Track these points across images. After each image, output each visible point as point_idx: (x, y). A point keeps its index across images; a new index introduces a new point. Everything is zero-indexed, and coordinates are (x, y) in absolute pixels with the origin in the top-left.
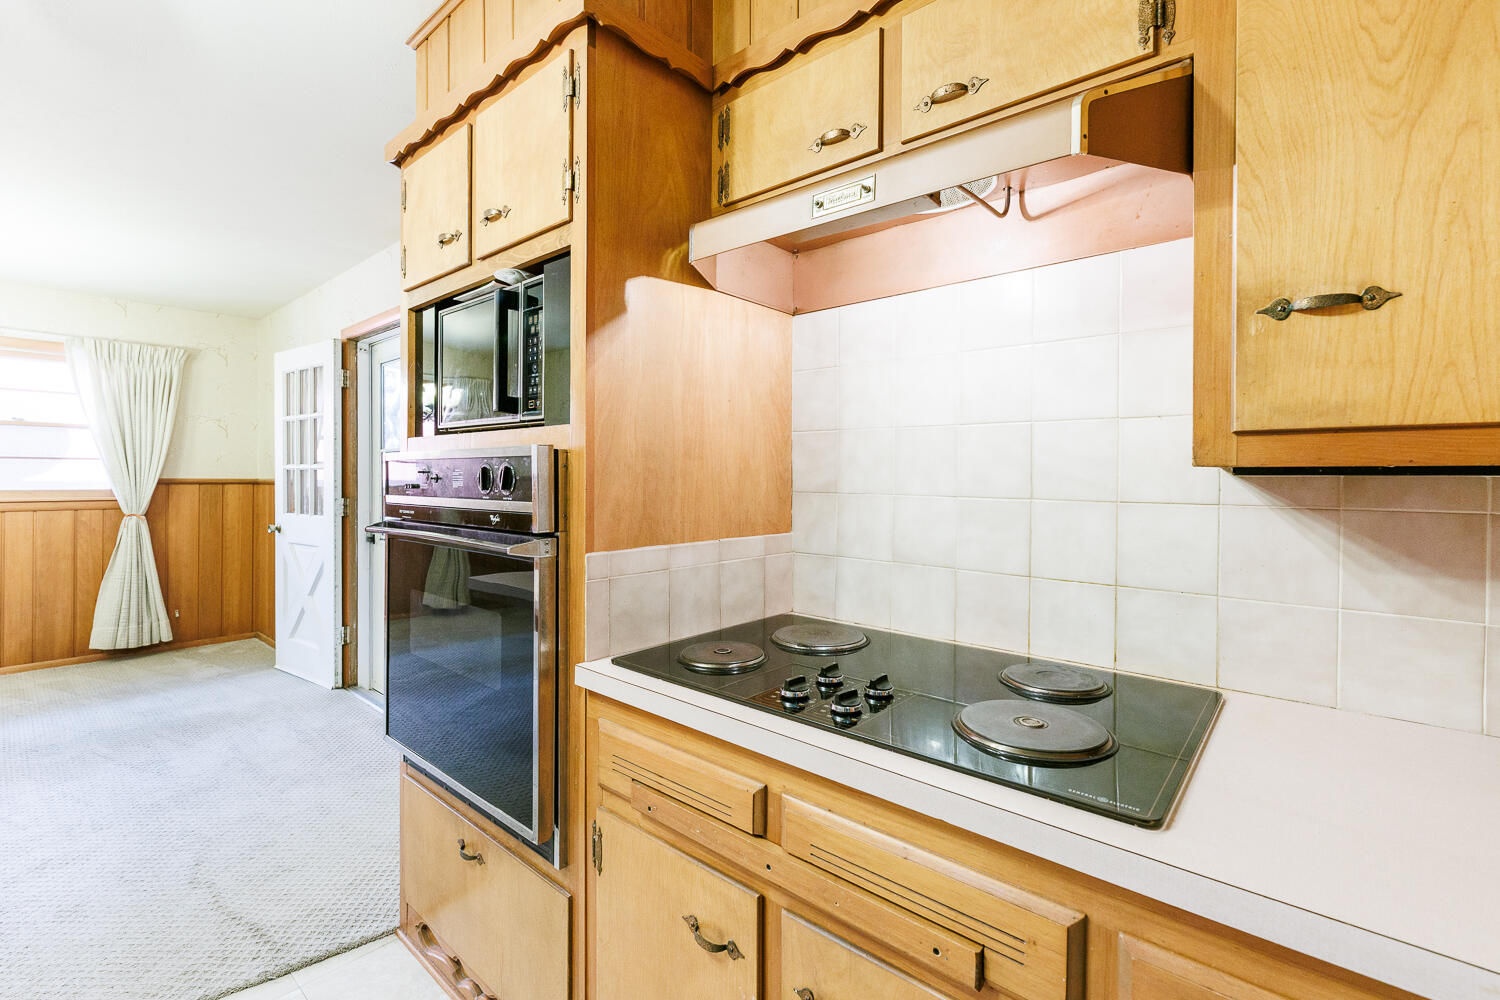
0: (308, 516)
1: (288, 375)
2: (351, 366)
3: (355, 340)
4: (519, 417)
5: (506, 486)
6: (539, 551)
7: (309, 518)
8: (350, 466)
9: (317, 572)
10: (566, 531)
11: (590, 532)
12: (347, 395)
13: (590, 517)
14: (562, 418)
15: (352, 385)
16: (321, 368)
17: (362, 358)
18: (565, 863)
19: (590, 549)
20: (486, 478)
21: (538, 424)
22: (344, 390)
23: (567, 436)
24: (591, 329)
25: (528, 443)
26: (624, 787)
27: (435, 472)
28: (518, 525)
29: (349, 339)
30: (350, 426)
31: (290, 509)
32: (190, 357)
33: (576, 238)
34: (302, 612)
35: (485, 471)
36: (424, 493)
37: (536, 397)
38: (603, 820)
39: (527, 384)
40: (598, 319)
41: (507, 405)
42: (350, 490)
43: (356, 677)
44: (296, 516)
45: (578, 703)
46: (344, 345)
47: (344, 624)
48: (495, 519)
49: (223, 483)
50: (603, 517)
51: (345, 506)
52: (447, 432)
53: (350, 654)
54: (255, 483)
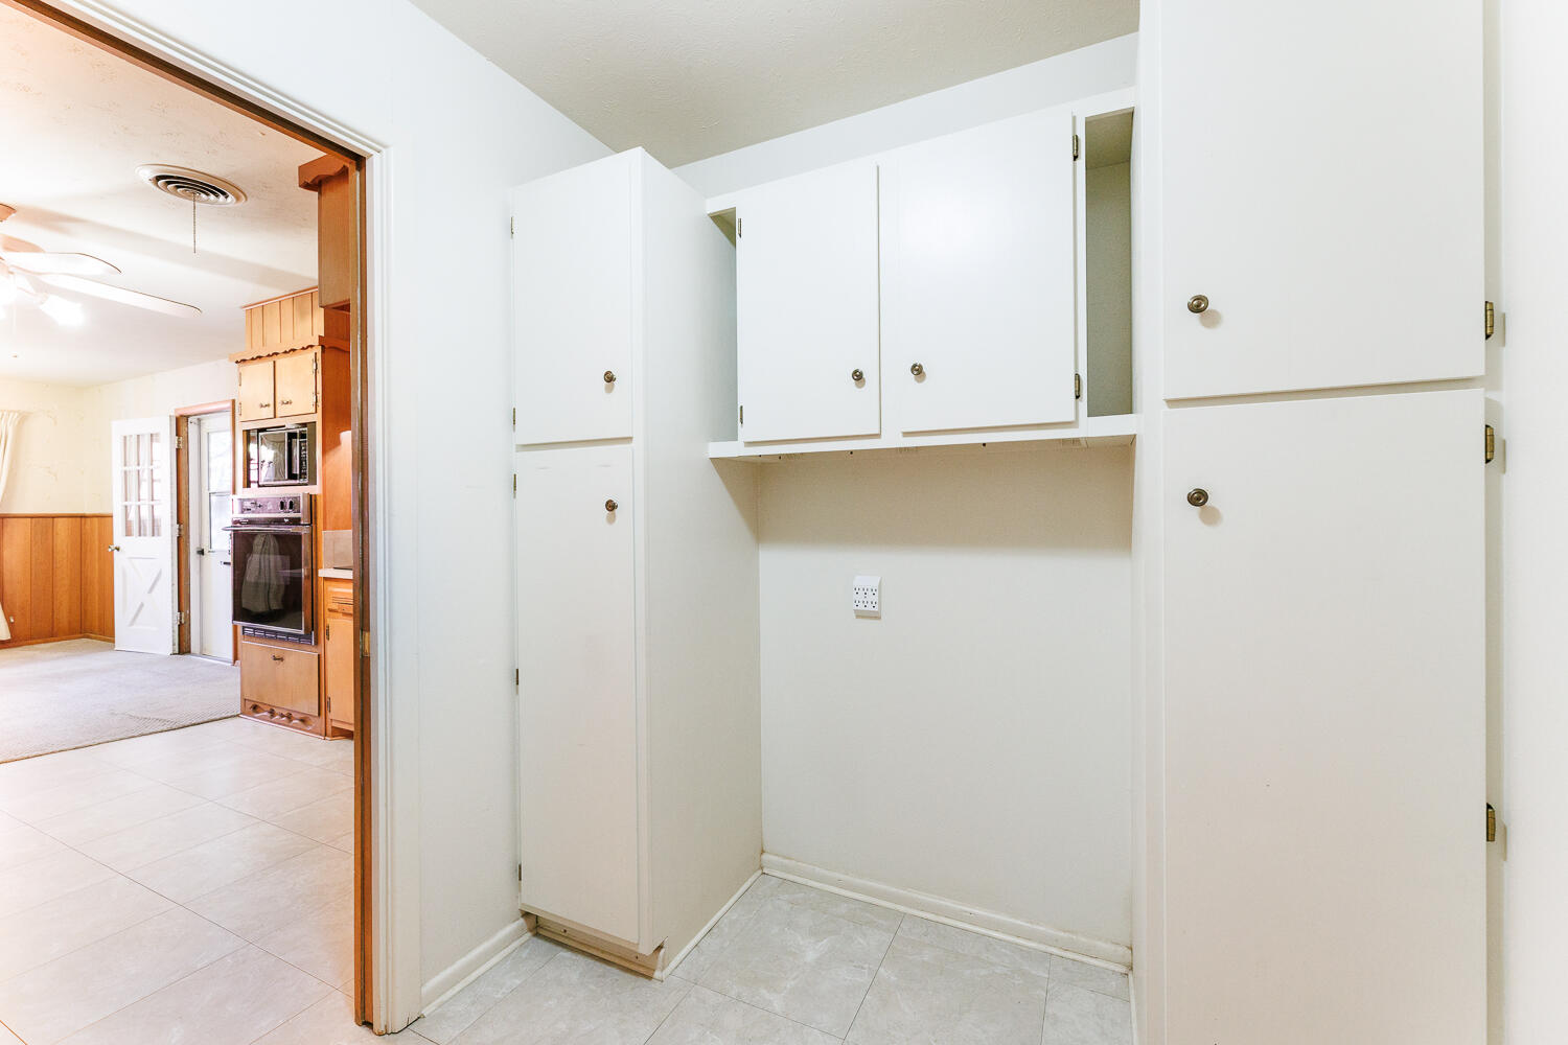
0: (145, 538)
1: (125, 437)
2: (183, 434)
3: (188, 417)
4: (298, 482)
5: (291, 508)
6: (304, 531)
7: (148, 540)
8: (183, 503)
9: (155, 576)
10: (316, 523)
11: (325, 523)
12: (180, 454)
13: (325, 518)
14: (313, 482)
15: (184, 447)
16: (157, 434)
17: (192, 429)
18: (317, 643)
19: (325, 529)
20: (282, 505)
21: (306, 485)
22: (178, 450)
23: (316, 490)
24: (324, 452)
25: (299, 491)
26: (335, 606)
27: (258, 503)
28: (295, 522)
29: (182, 416)
30: (182, 476)
31: (128, 533)
32: (23, 418)
33: (318, 418)
34: (142, 605)
35: (282, 503)
36: (253, 512)
37: (305, 474)
38: (329, 621)
39: (300, 470)
40: (327, 448)
41: (292, 476)
42: (184, 519)
43: (189, 646)
44: (134, 539)
45: (321, 583)
46: (177, 419)
47: (180, 610)
48: (286, 520)
49: (53, 517)
50: (331, 519)
51: (180, 530)
52: (264, 486)
53: (185, 631)
54: (83, 517)
